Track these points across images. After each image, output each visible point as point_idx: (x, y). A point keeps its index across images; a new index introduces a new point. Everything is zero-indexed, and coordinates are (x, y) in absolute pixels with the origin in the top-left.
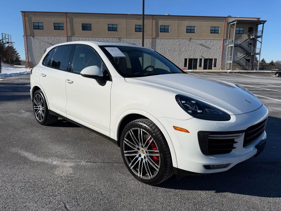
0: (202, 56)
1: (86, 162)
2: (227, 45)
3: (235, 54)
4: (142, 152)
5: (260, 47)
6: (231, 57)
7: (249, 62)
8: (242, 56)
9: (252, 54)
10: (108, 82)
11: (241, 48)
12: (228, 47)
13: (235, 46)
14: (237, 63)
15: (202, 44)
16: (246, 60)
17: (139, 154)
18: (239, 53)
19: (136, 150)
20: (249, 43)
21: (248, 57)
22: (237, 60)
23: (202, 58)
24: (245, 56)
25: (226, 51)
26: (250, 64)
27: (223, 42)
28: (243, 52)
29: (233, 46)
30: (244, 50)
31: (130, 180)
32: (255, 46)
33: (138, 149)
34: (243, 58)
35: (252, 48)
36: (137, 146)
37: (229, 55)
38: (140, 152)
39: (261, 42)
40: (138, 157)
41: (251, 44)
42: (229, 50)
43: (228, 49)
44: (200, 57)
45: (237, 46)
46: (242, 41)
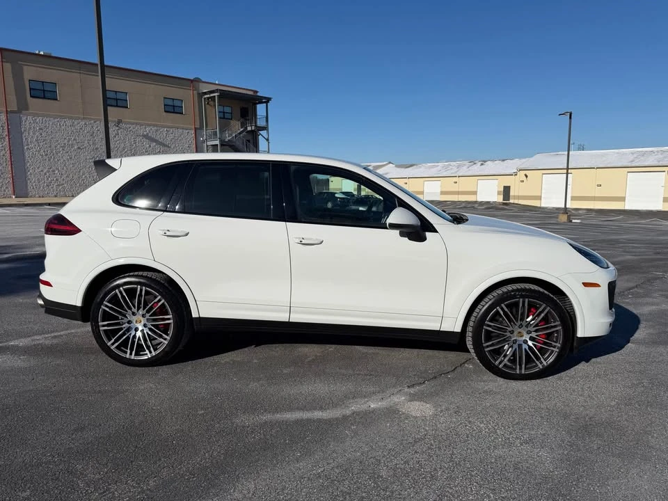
2: (203, 142)
11: (233, 149)
12: (207, 146)
13: (222, 145)
15: (150, 135)
20: (247, 140)
27: (194, 135)
29: (217, 145)
32: (256, 146)
39: (267, 140)
41: (249, 141)
42: (210, 151)
43: (207, 150)
45: (225, 145)
46: (234, 135)
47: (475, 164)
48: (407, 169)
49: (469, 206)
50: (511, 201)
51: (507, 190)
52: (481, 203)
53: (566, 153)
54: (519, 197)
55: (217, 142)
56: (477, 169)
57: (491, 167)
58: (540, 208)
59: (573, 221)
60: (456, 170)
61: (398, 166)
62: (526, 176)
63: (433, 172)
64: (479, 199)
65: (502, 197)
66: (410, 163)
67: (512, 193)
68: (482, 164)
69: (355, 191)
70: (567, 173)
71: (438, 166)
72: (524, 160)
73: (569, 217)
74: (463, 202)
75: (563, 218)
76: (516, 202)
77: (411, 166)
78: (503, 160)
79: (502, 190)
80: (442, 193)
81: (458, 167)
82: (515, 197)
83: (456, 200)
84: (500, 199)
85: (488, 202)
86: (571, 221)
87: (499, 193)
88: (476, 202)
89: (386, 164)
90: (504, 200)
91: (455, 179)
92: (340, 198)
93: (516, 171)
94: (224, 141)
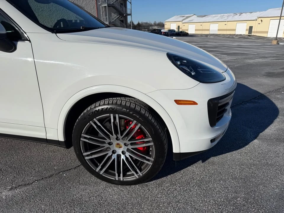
0: (76, 17)
1: (11, 189)
2: (100, 5)
3: (110, 15)
4: (117, 147)
5: (130, 8)
6: (107, 18)
7: (123, 22)
8: (116, 17)
9: (124, 15)
10: (20, 44)
11: (114, 8)
12: (102, 7)
13: (108, 6)
14: (113, 24)
15: (74, 2)
16: (121, 21)
17: (111, 151)
18: (113, 14)
19: (107, 146)
20: (121, 4)
21: (121, 18)
22: (113, 21)
23: (77, 19)
24: (118, 17)
25: (100, 11)
26: (124, 24)
27: (95, 1)
28: (117, 13)
29: (106, 6)
30: (117, 10)
31: (105, 190)
32: (126, 6)
33: (110, 144)
34: (117, 18)
35: (124, 8)
36: (108, 141)
37: (104, 16)
38: (114, 147)
39: (131, 3)
40: (112, 155)
41: (122, 4)
42: (104, 10)
43: (102, 9)
44: (75, 18)
45: (110, 6)
46: (114, 1)
47: (236, 14)
48: (202, 18)
49: (231, 36)
50: (252, 34)
51: (251, 28)
52: (237, 35)
53: (281, 8)
54: (257, 32)
55: (106, 5)
56: (237, 17)
57: (245, 16)
58: (267, 37)
59: (280, 44)
60: (226, 18)
61: (198, 16)
62: (262, 21)
63: (215, 19)
64: (237, 33)
65: (248, 32)
66: (204, 15)
67: (253, 30)
68: (240, 15)
69: (176, 29)
70: (280, 19)
71: (218, 16)
72: (262, 12)
73: (278, 42)
74: (228, 35)
75: (275, 42)
76: (255, 34)
77: (205, 16)
78: (251, 13)
79: (248, 28)
80: (219, 30)
81: (228, 16)
82: (254, 32)
83: (225, 34)
84: (247, 33)
85: (241, 35)
86: (279, 44)
87: (247, 30)
88: (234, 35)
89: (193, 16)
90: (248, 34)
91: (226, 23)
92: (163, 32)
93: (257, 18)
94: (110, 4)
